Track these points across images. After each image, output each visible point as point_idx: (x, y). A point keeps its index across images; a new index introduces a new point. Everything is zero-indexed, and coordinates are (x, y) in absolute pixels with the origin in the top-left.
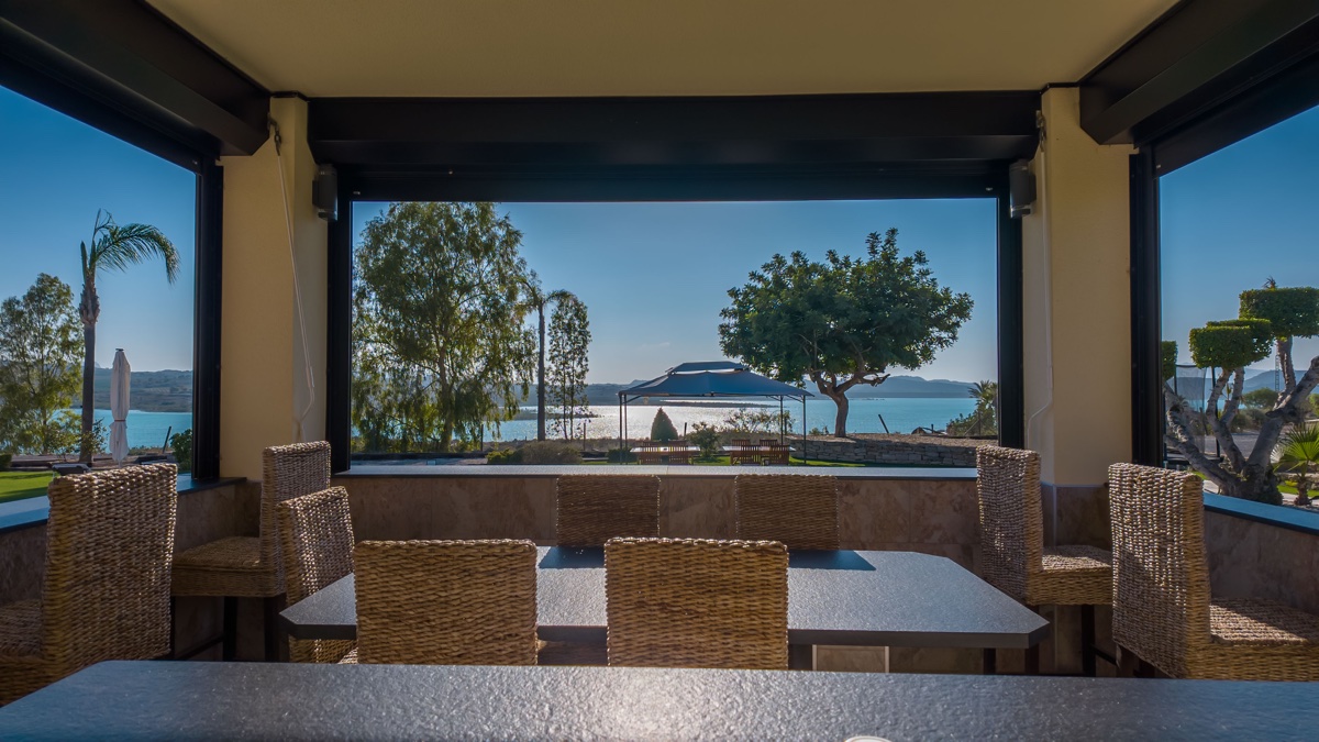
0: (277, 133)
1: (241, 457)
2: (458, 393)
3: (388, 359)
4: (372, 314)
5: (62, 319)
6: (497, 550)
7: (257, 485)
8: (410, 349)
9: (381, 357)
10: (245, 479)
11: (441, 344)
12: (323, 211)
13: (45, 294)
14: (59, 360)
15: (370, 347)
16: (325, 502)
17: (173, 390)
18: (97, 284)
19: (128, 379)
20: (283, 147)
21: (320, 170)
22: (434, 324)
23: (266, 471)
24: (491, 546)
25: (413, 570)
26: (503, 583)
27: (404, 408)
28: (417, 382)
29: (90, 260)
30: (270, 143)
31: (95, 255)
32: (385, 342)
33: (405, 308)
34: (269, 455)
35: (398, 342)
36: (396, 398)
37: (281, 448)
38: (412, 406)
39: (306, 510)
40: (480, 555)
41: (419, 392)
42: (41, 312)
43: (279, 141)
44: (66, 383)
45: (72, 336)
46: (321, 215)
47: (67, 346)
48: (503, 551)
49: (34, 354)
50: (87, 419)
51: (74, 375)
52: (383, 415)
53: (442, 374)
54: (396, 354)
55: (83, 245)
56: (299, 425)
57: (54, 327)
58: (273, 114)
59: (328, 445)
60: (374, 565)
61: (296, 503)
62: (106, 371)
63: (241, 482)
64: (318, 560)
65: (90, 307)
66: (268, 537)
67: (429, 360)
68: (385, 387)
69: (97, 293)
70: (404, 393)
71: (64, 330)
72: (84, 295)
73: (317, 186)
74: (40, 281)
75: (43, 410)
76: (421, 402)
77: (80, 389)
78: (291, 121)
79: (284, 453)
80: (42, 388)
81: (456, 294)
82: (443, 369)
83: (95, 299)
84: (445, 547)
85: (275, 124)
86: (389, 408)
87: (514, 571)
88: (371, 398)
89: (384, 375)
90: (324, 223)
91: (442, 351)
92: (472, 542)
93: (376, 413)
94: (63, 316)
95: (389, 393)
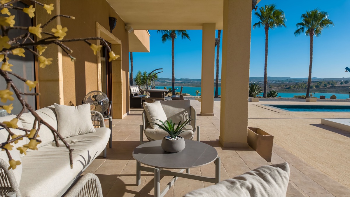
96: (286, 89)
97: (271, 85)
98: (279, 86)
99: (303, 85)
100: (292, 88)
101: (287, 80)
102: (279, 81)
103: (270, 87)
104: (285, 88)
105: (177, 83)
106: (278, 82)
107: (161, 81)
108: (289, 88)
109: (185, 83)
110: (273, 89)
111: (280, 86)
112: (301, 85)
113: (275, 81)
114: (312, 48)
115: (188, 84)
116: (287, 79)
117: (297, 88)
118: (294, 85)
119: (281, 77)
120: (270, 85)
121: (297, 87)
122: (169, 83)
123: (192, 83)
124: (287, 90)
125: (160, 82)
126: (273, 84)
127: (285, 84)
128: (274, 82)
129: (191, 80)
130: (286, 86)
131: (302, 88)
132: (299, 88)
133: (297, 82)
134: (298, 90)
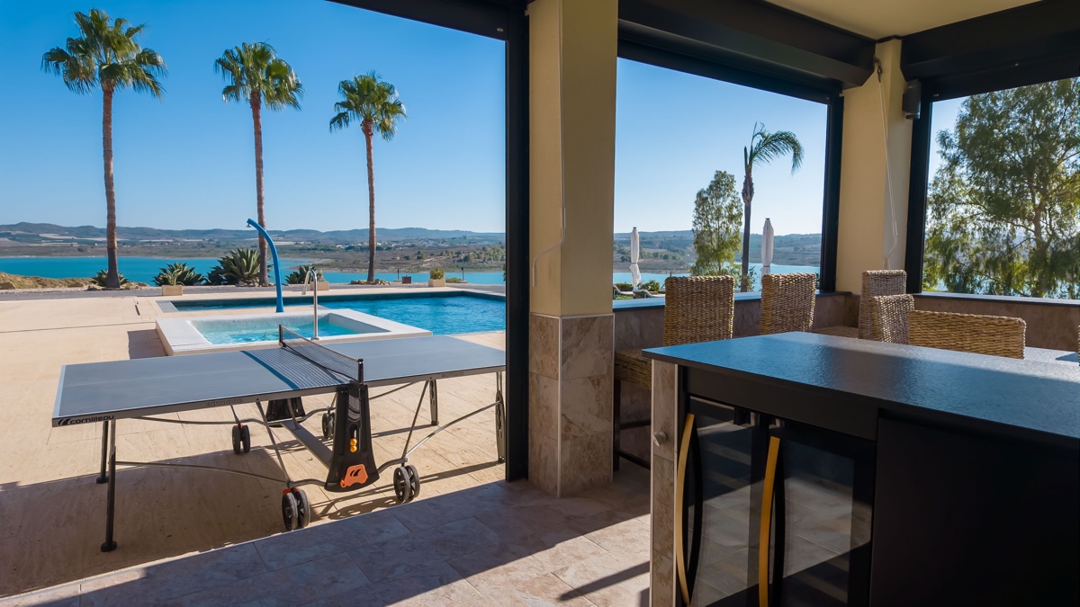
0: (880, 68)
1: (849, 280)
2: (1054, 252)
3: (979, 219)
4: (964, 179)
5: (728, 201)
6: (996, 322)
7: (858, 297)
8: (1001, 208)
9: (971, 217)
10: (850, 293)
11: (1037, 202)
12: (909, 114)
13: (720, 183)
14: (727, 229)
15: (961, 209)
16: (898, 301)
17: (796, 249)
18: (754, 175)
19: (772, 240)
20: (883, 76)
21: (909, 85)
22: (1030, 182)
23: (864, 285)
24: (992, 319)
25: (942, 328)
26: (1000, 341)
27: (992, 264)
28: (1008, 239)
29: (751, 157)
30: (875, 74)
31: (753, 155)
32: (976, 203)
33: (999, 171)
34: (866, 275)
35: (989, 202)
36: (984, 255)
37: (873, 272)
38: (1001, 263)
39: (886, 303)
40: (985, 323)
41: (1010, 250)
42: (718, 198)
43: (880, 73)
44: (731, 243)
45: (735, 211)
46: (908, 117)
47: (732, 218)
48: (1000, 322)
49: (714, 225)
50: (745, 268)
51: (736, 237)
52: (970, 271)
53: (1038, 232)
54: (987, 214)
55: (745, 149)
56: (886, 260)
57: (724, 207)
58: (877, 55)
59: (905, 273)
60: (920, 323)
61: (881, 299)
62: (757, 236)
63: (848, 294)
64: (892, 334)
65: (748, 190)
66: (864, 324)
67: (1023, 218)
68: (974, 245)
69: (753, 181)
70: (993, 251)
71: (730, 208)
72: (745, 183)
73: (906, 97)
74: (716, 176)
75: (719, 261)
76: (1011, 259)
77: (740, 247)
78: (889, 58)
79: (875, 275)
80: (718, 246)
81: (1061, 150)
82: (1038, 228)
83: (751, 185)
84: (963, 317)
85: (878, 61)
86: (977, 264)
87: (1008, 335)
88: (959, 255)
89: (973, 234)
90: (910, 122)
91: (1040, 208)
92: (980, 316)
93: (964, 268)
94: (730, 198)
95: (977, 250)
96: (458, 261)
97: (422, 251)
98: (441, 255)
99: (498, 251)
100: (473, 259)
101: (465, 238)
102: (444, 241)
103: (419, 258)
104: (457, 259)
105: (98, 242)
106: (440, 245)
107: (18, 235)
108: (466, 259)
109: (133, 244)
110: (427, 262)
111: (444, 253)
112: (492, 252)
113: (435, 240)
114: (371, 164)
115: (149, 248)
116: (464, 236)
117: (484, 261)
118: (478, 252)
119: (450, 230)
120: (419, 253)
121: (483, 256)
122: (58, 244)
123: (162, 243)
124: (461, 264)
125: (14, 238)
126: (430, 248)
127: (457, 250)
128: (431, 244)
129: (160, 233)
130: (458, 253)
131: (496, 259)
132: (490, 259)
133: (486, 243)
134: (487, 265)
